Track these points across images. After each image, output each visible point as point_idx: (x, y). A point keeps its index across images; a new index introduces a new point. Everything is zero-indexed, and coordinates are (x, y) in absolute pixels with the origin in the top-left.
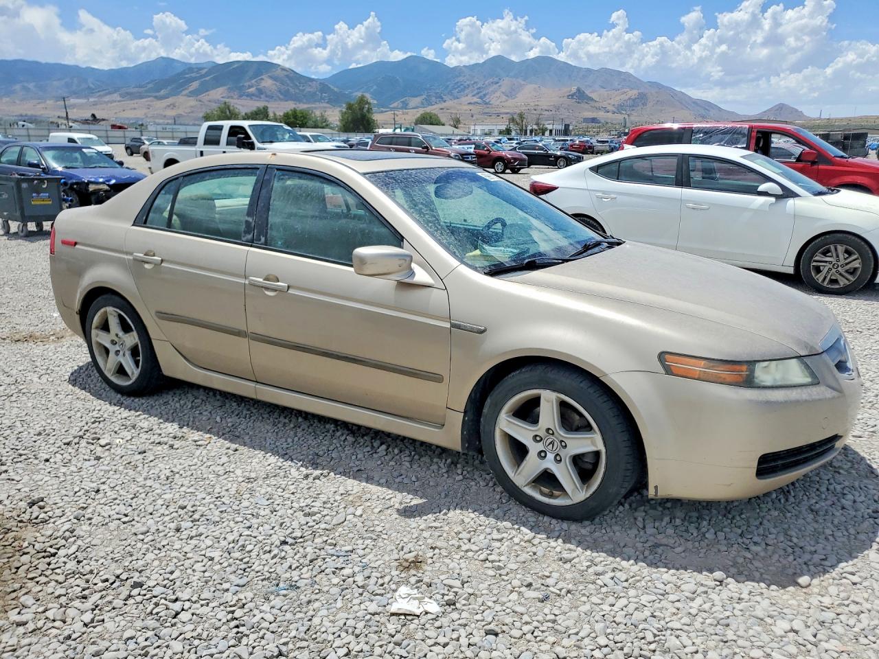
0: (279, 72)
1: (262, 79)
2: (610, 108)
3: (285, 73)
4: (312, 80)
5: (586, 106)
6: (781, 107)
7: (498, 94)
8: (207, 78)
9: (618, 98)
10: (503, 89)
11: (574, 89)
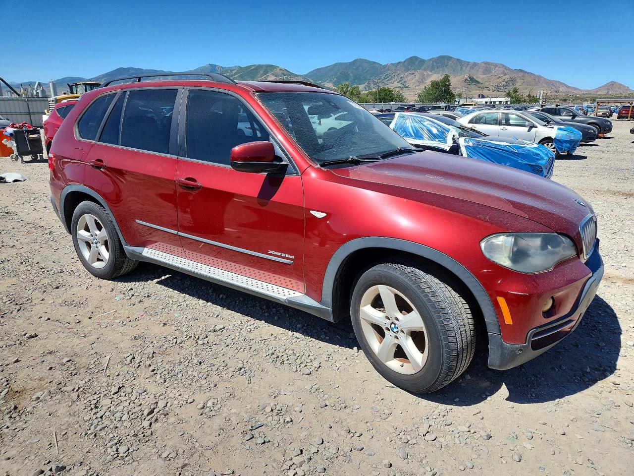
0: (277, 71)
1: (268, 76)
2: (491, 88)
3: (282, 72)
4: (299, 76)
5: (475, 87)
6: (613, 84)
7: (413, 81)
8: (236, 76)
9: (495, 81)
10: (417, 78)
11: (466, 76)
